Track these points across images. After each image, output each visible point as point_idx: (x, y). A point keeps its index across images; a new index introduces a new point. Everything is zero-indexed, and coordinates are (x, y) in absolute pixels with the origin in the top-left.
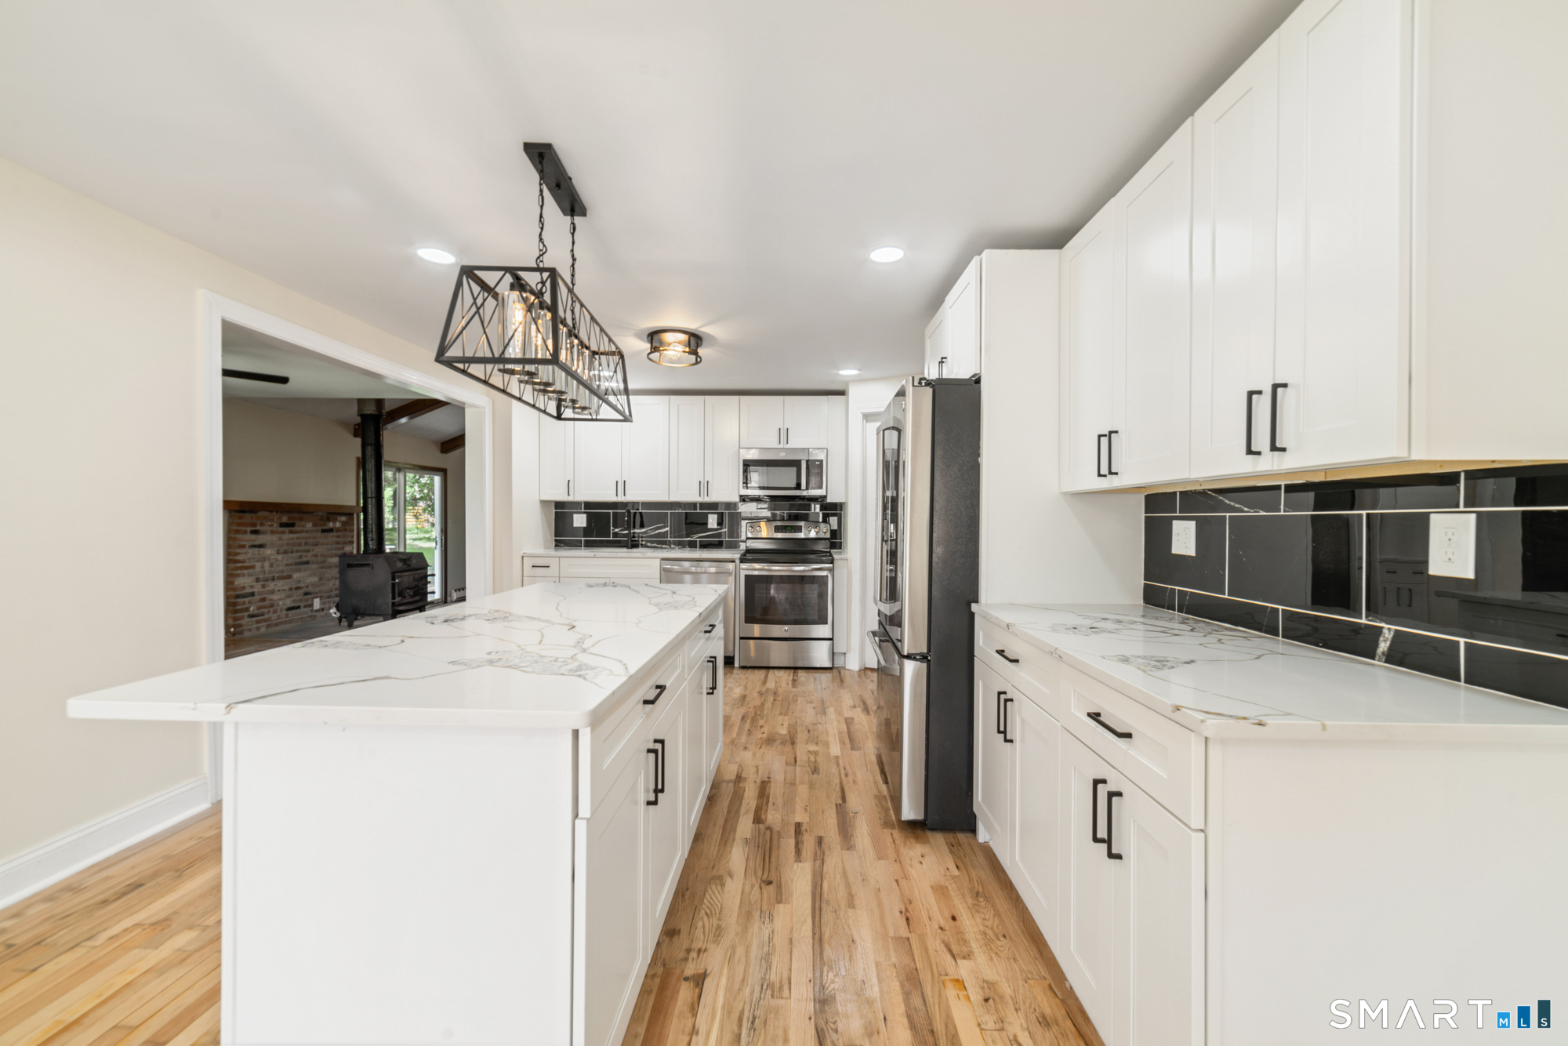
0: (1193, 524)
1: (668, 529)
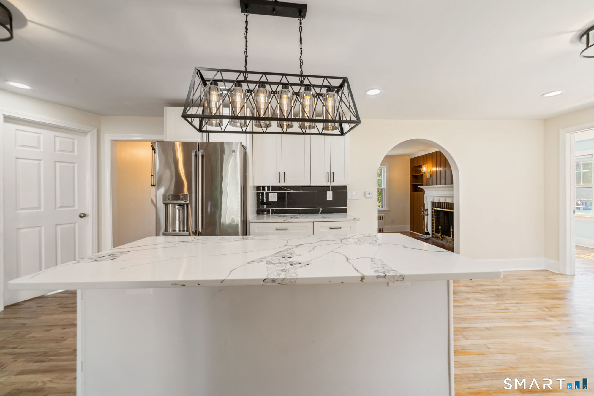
0: (276, 194)
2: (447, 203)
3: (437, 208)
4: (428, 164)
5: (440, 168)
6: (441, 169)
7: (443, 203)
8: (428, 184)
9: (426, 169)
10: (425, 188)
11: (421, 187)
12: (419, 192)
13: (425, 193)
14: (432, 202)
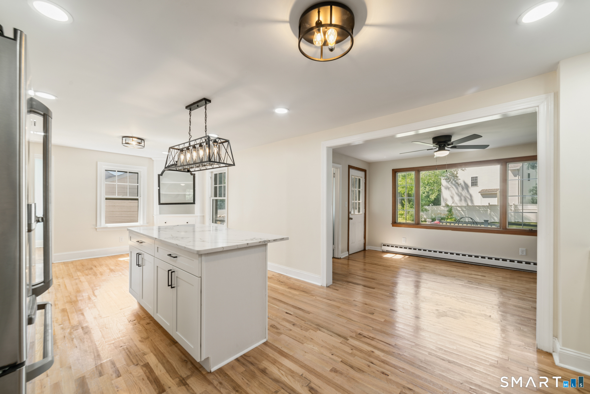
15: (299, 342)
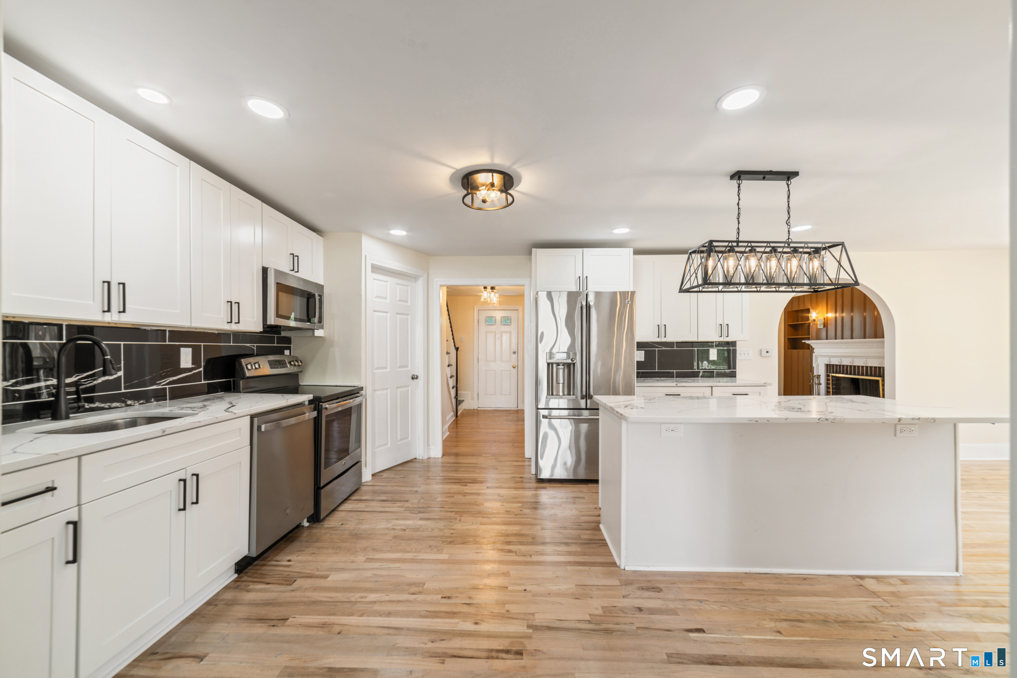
0: (643, 352)
1: (121, 373)
2: (855, 366)
3: (837, 373)
4: (820, 308)
5: (843, 312)
6: (844, 315)
7: (847, 366)
8: (818, 338)
9: (817, 315)
10: (813, 343)
11: (807, 342)
12: (801, 349)
13: (815, 351)
14: (827, 365)
15: (584, 585)
